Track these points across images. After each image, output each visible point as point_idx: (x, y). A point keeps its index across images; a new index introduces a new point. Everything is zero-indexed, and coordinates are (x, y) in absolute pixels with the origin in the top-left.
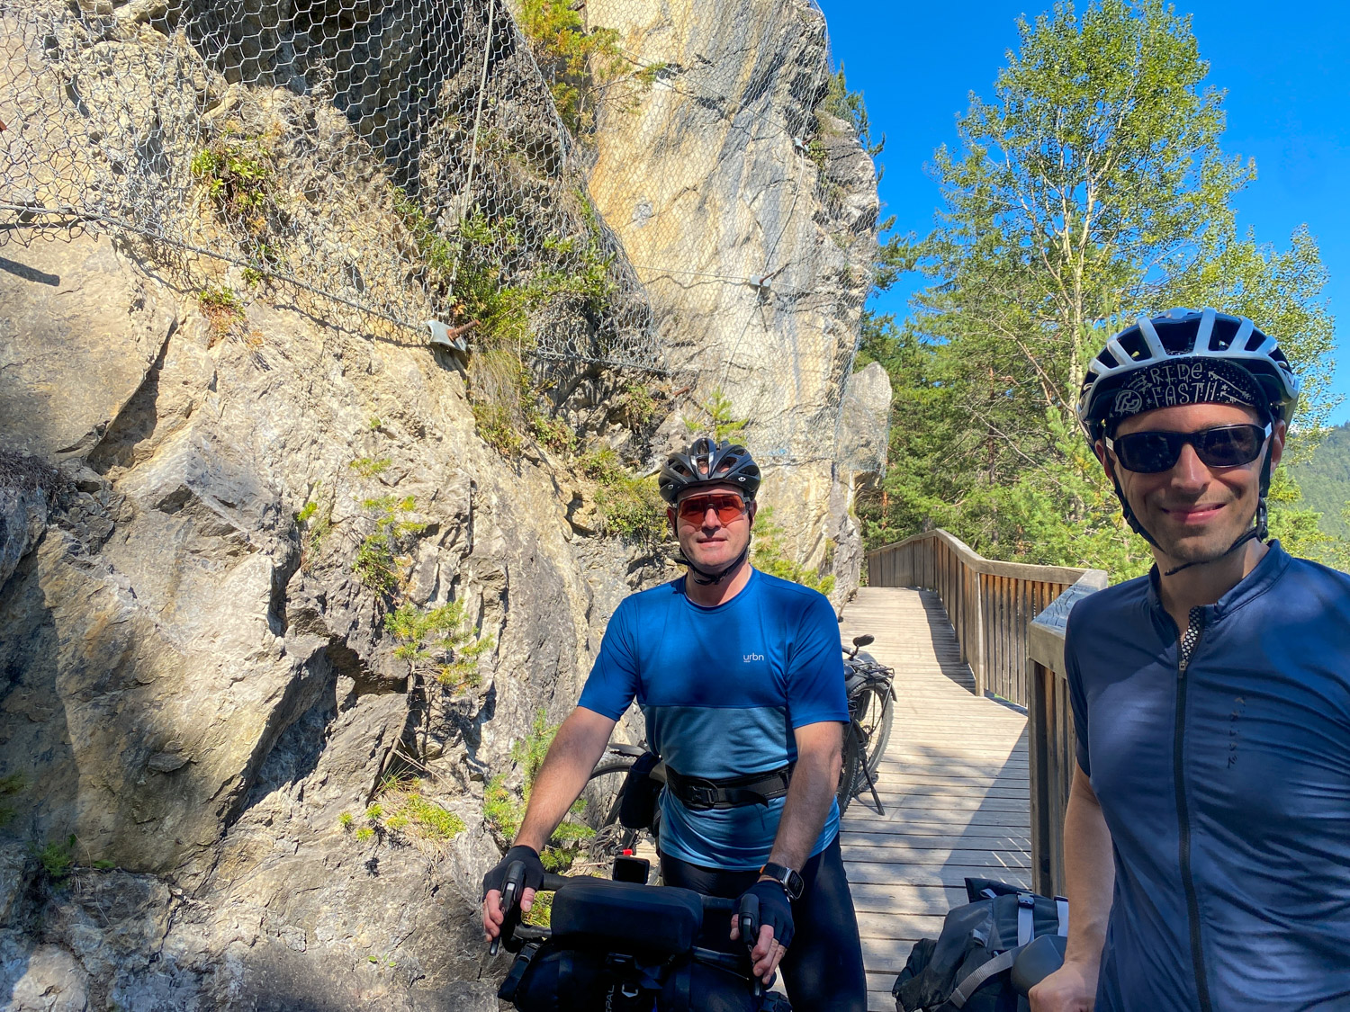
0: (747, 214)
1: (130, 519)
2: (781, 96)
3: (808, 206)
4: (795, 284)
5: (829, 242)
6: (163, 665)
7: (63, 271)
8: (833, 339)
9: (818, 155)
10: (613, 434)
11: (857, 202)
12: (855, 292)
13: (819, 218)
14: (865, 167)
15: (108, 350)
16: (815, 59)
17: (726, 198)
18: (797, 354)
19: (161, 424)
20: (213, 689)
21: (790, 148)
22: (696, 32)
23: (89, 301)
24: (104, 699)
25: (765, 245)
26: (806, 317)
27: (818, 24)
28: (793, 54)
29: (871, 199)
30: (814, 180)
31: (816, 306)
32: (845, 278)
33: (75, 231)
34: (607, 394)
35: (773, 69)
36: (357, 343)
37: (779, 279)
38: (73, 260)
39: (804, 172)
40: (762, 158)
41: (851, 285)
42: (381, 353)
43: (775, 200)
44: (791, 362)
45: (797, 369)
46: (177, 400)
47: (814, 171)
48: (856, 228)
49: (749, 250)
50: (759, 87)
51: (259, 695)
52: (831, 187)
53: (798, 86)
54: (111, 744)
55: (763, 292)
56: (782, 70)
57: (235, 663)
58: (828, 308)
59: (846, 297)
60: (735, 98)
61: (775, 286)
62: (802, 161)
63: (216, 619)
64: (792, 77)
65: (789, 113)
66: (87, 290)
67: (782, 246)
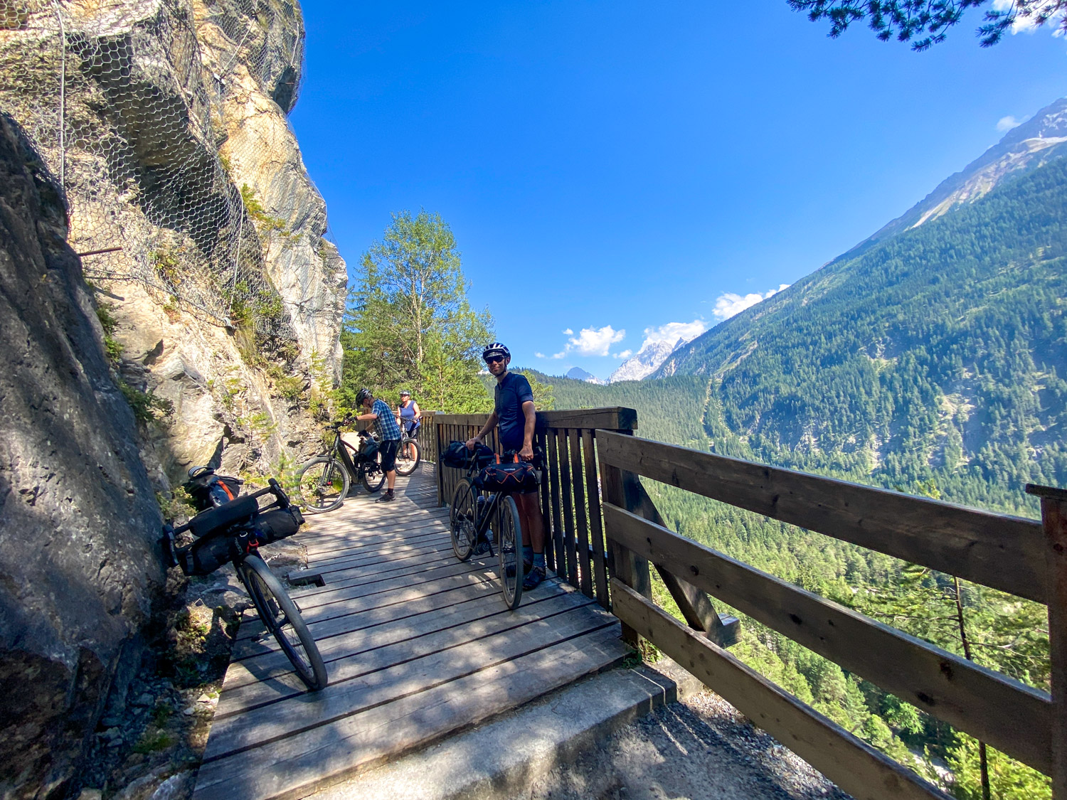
0: (294, 276)
1: (162, 382)
2: (308, 231)
3: (320, 276)
4: (315, 305)
5: (329, 291)
6: (181, 429)
7: (126, 296)
8: (332, 330)
9: (323, 256)
10: (279, 362)
11: (339, 277)
12: (339, 312)
13: (324, 281)
14: (343, 264)
15: (147, 325)
16: (322, 218)
17: (284, 267)
18: (317, 334)
19: (165, 351)
20: (199, 437)
21: (312, 252)
22: (271, 198)
23: (136, 307)
24: (160, 441)
25: (302, 289)
26: (320, 319)
27: (323, 205)
28: (313, 215)
29: (345, 276)
30: (322, 266)
31: (323, 316)
32: (336, 306)
33: (129, 282)
34: (278, 347)
35: (304, 219)
36: (206, 325)
37: (308, 303)
38: (129, 292)
39: (318, 262)
40: (300, 254)
41: (338, 309)
42: (214, 329)
43: (306, 272)
44: (314, 337)
45: (316, 340)
46: (171, 343)
47: (322, 262)
48: (339, 286)
49: (294, 289)
50: (299, 225)
51: (213, 439)
52: (329, 270)
53: (315, 228)
54: (162, 456)
55: (302, 308)
56: (308, 220)
57: (205, 429)
58: (329, 317)
59: (336, 313)
60: (288, 227)
61: (306, 305)
62: (317, 258)
63: (196, 415)
64: (312, 224)
65: (311, 238)
66: (135, 303)
67: (309, 290)
